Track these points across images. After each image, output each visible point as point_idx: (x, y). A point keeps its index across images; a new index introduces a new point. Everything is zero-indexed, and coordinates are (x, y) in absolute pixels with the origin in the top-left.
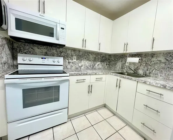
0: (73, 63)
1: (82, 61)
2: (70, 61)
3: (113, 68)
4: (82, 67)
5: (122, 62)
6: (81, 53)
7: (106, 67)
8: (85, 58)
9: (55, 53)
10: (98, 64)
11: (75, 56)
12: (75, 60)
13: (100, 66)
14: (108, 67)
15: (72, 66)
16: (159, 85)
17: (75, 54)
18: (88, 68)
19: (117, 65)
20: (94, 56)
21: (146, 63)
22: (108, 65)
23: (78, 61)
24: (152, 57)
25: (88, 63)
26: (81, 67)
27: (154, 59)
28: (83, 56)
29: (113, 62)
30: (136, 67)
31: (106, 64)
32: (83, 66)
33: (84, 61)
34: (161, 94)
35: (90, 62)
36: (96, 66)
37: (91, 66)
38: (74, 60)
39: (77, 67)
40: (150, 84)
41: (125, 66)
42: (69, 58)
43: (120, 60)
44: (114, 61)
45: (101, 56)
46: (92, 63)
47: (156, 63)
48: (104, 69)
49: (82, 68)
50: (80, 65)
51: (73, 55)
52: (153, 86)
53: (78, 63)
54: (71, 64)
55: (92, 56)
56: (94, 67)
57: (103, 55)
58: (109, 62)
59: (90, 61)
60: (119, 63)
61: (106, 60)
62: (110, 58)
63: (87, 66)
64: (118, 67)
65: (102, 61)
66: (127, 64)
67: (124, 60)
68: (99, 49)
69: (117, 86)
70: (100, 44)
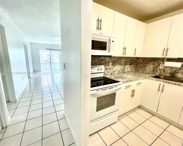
1: (116, 66)
2: (108, 67)
3: (142, 70)
5: (153, 64)
6: (115, 59)
7: (133, 70)
8: (118, 63)
9: (98, 61)
10: (127, 67)
13: (129, 69)
14: (135, 69)
15: (108, 72)
17: (111, 61)
18: (120, 72)
19: (147, 68)
20: (125, 60)
23: (113, 66)
25: (120, 67)
28: (117, 61)
29: (141, 65)
30: (173, 70)
31: (134, 67)
32: (116, 71)
33: (117, 66)
36: (126, 69)
38: (110, 66)
39: (112, 72)
41: (158, 69)
42: (107, 65)
43: (152, 63)
44: (142, 63)
45: (130, 59)
46: (123, 67)
48: (132, 71)
49: (115, 73)
50: (114, 70)
51: (109, 62)
53: (113, 68)
54: (108, 70)
55: (123, 60)
56: (124, 70)
57: (132, 58)
58: (136, 64)
59: (121, 65)
60: (149, 66)
61: (134, 62)
62: (138, 60)
63: (119, 71)
64: (149, 70)
65: (130, 64)
66: (160, 67)
67: (156, 63)
68: (135, 55)
69: (159, 90)
70: (135, 50)
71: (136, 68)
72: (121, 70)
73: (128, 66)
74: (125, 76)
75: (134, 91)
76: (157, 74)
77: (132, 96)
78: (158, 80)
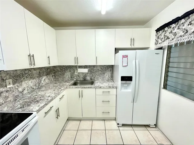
0: (7, 91)
1: (23, 83)
3: (61, 78)
4: (25, 91)
7: (52, 80)
8: (27, 77)
10: (44, 79)
11: (10, 78)
12: (11, 86)
13: (47, 81)
14: (54, 79)
15: (7, 98)
16: (108, 87)
17: (8, 77)
18: (33, 89)
19: (65, 75)
21: (91, 71)
22: (53, 77)
23: (16, 85)
24: (94, 67)
25: (32, 82)
26: (23, 91)
27: (95, 68)
28: (23, 74)
29: (60, 73)
30: (84, 75)
31: (52, 76)
32: (26, 89)
33: (26, 82)
34: (109, 92)
35: (34, 80)
36: (42, 82)
37: (36, 84)
39: (16, 94)
40: (103, 88)
43: (69, 70)
44: (60, 71)
46: (37, 80)
47: (97, 71)
48: (51, 82)
49: (25, 93)
50: (20, 89)
51: (5, 79)
52: (105, 88)
53: (17, 87)
56: (41, 84)
58: (54, 73)
59: (34, 78)
60: (67, 73)
61: (51, 71)
62: (55, 68)
63: (31, 87)
64: (67, 77)
65: (47, 74)
66: (76, 74)
67: (72, 70)
68: (49, 63)
69: (80, 96)
70: (49, 57)
71: (55, 77)
72: (36, 85)
73: (44, 77)
74: (43, 93)
75: (58, 109)
76: (75, 79)
77: (57, 117)
78: (77, 88)
